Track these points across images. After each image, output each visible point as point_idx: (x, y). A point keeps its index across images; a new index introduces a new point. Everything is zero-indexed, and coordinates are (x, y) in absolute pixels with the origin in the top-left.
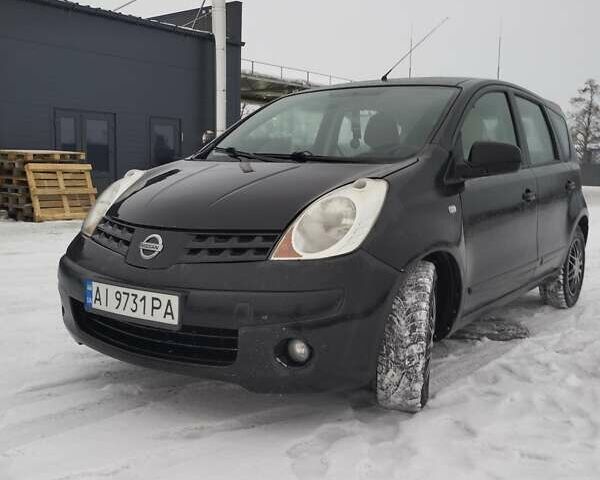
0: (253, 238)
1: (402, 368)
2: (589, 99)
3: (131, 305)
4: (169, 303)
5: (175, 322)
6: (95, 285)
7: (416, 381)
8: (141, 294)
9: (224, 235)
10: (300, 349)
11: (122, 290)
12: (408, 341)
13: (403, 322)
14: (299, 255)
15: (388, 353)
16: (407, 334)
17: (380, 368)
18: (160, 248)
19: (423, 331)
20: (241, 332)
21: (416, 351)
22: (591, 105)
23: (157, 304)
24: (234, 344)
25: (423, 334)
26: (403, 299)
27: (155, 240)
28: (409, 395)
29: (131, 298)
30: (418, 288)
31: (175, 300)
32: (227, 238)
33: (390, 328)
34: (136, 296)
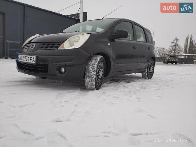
0: (55, 44)
1: (90, 78)
2: (176, 42)
3: (26, 59)
4: (34, 58)
5: (35, 63)
6: (20, 55)
7: (93, 81)
8: (28, 56)
9: (49, 44)
10: (63, 70)
11: (25, 56)
12: (92, 71)
13: (91, 67)
14: (64, 48)
15: (87, 74)
16: (92, 70)
17: (85, 78)
18: (35, 46)
19: (95, 69)
20: (49, 65)
21: (93, 74)
22: (176, 44)
23: (31, 58)
24: (48, 68)
25: (95, 70)
26: (92, 62)
27: (34, 45)
28: (92, 85)
29: (26, 57)
30: (96, 60)
31: (35, 57)
32: (50, 44)
33: (88, 68)
34: (27, 57)
